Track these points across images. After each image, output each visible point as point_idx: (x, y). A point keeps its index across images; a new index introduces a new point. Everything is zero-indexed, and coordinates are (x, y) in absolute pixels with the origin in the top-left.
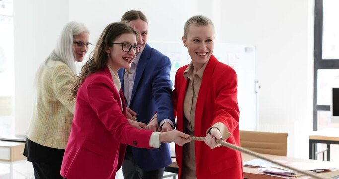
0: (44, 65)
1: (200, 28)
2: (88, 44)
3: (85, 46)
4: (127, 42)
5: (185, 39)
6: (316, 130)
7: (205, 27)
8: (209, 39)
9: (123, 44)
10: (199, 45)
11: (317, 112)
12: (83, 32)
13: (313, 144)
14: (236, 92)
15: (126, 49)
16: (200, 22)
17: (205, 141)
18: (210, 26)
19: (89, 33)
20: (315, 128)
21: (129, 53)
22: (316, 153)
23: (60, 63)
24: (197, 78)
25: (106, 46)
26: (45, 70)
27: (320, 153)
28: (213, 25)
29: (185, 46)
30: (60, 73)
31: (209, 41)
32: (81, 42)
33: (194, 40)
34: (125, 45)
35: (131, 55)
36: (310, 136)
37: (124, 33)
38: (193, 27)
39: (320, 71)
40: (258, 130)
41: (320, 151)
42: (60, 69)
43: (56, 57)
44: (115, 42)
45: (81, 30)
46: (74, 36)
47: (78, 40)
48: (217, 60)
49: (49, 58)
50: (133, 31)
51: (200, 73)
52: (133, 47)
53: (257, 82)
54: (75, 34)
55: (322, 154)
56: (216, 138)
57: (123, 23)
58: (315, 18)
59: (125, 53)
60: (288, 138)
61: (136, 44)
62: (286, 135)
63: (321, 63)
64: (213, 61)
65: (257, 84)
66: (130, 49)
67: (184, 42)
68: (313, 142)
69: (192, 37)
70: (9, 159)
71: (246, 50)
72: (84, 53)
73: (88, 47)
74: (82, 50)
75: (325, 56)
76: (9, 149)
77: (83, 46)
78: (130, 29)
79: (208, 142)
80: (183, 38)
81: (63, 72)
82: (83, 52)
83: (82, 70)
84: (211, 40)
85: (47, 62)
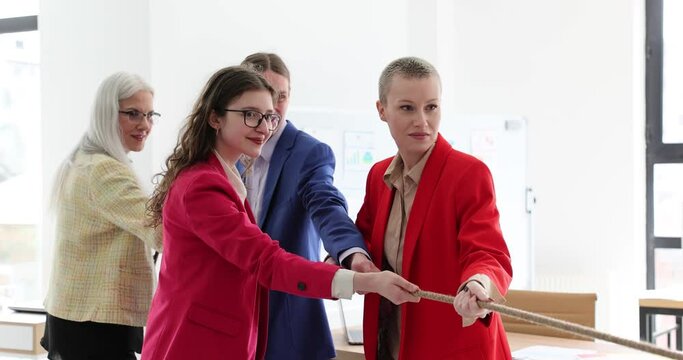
0: (71, 163)
1: (414, 82)
2: (151, 113)
3: (145, 118)
4: (253, 109)
5: (381, 106)
6: (654, 288)
7: (424, 81)
8: (433, 103)
9: (246, 113)
10: (414, 117)
11: (653, 252)
12: (140, 91)
13: (647, 317)
14: (496, 214)
15: (252, 123)
16: (412, 69)
17: (454, 303)
18: (432, 78)
19: (152, 93)
20: (651, 284)
21: (258, 130)
22: (654, 334)
23: (102, 159)
24: (410, 184)
25: (212, 115)
26: (73, 175)
27: (661, 334)
28: (438, 76)
29: (384, 119)
30: (107, 177)
31: (431, 107)
32: (136, 111)
33: (402, 107)
34: (249, 115)
35: (262, 133)
36: (640, 300)
37: (249, 89)
38: (398, 81)
39: (658, 168)
40: (534, 288)
41: (662, 331)
42: (103, 168)
43: (93, 147)
44: (230, 108)
45: (135, 89)
46: (121, 101)
47: (129, 107)
48: (449, 147)
49: (78, 149)
50: (266, 86)
51: (415, 172)
52: (266, 117)
53: (530, 190)
54: (123, 97)
55: (666, 336)
56: (477, 299)
57: (245, 68)
58: (648, 61)
59: (249, 130)
60: (597, 303)
61: (271, 111)
62: (593, 298)
63: (660, 152)
64: (442, 148)
65: (531, 196)
66: (260, 121)
67: (381, 112)
68: (647, 313)
69: (398, 99)
70: (30, 348)
71: (507, 125)
72: (145, 133)
73: (151, 122)
74: (139, 127)
75: (669, 137)
76: (31, 329)
77: (142, 119)
78: (260, 81)
79: (461, 306)
80: (378, 104)
81: (112, 175)
82: (141, 130)
83: (167, 165)
84: (436, 106)
85: (74, 157)
